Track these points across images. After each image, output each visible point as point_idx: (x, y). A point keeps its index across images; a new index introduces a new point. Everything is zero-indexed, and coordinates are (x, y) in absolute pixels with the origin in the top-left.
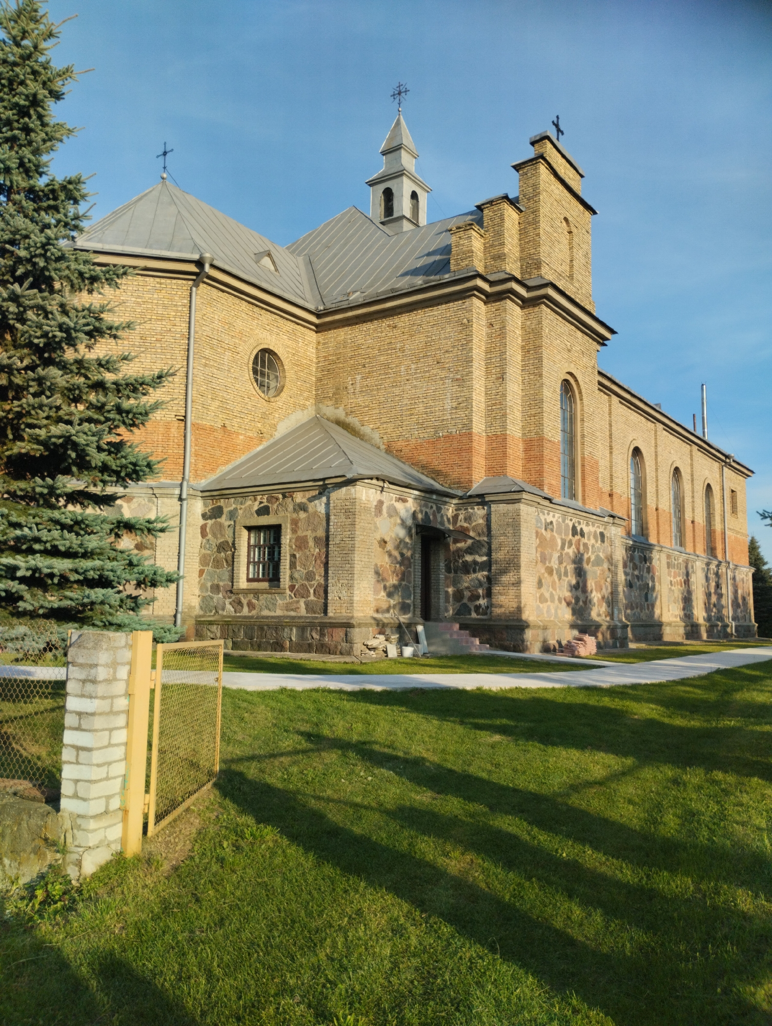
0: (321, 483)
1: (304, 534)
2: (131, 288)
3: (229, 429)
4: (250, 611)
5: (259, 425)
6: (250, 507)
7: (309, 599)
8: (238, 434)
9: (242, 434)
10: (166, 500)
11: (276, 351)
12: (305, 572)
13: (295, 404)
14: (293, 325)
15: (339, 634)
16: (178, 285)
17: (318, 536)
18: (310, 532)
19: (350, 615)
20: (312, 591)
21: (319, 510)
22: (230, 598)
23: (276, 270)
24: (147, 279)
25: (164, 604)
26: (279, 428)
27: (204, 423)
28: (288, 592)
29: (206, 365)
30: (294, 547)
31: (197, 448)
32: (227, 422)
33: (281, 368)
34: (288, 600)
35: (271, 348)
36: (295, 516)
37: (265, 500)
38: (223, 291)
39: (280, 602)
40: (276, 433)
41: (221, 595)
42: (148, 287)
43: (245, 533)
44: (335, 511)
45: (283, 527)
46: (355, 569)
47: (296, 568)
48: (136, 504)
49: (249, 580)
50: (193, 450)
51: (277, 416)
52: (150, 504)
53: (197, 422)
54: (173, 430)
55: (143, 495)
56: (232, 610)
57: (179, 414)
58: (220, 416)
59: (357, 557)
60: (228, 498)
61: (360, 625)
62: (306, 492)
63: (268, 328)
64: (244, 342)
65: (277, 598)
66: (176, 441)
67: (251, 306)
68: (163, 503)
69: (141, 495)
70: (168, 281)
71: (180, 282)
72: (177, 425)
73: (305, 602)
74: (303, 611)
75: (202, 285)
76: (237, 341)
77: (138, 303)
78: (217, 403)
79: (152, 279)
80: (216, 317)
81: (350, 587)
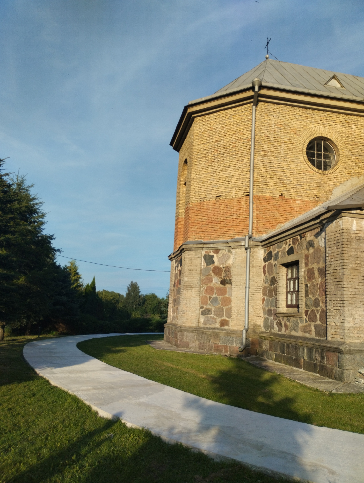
0: (318, 221)
1: (312, 267)
2: (219, 120)
3: (286, 197)
4: (285, 331)
5: (315, 192)
6: (285, 248)
7: (317, 323)
8: (295, 200)
9: (298, 200)
10: (238, 250)
11: (329, 137)
12: (313, 299)
13: (350, 174)
14: (345, 117)
15: (333, 357)
16: (245, 108)
17: (321, 267)
18: (316, 264)
19: (343, 340)
20: (318, 316)
21: (321, 245)
22: (276, 320)
23: (342, 86)
24: (228, 111)
25: (238, 322)
26: (334, 192)
27: (264, 195)
28: (304, 315)
29: (264, 156)
30: (307, 278)
31: (257, 212)
32: (284, 192)
33: (336, 149)
34: (305, 324)
35: (324, 135)
36: (306, 252)
37: (291, 243)
38: (279, 104)
39: (300, 325)
40: (331, 196)
41: (272, 318)
42: (228, 116)
43: (284, 269)
44: (329, 243)
45: (300, 263)
46: (345, 296)
47: (308, 296)
48: (221, 254)
49: (288, 306)
50: (255, 214)
51: (332, 183)
52: (229, 254)
53: (258, 194)
54: (242, 203)
55: (225, 248)
56: (278, 329)
57: (246, 191)
58: (278, 189)
59: (346, 284)
60: (274, 245)
61: (350, 352)
62: (313, 231)
63: (321, 122)
64: (299, 135)
65: (299, 321)
66: (244, 210)
67: (305, 110)
68: (236, 252)
69: (223, 248)
70: (240, 108)
71: (246, 106)
72: (245, 199)
73: (314, 326)
74: (313, 335)
75: (260, 104)
76: (292, 136)
77: (223, 128)
78: (275, 180)
79: (230, 110)
80: (273, 122)
81: (342, 314)
